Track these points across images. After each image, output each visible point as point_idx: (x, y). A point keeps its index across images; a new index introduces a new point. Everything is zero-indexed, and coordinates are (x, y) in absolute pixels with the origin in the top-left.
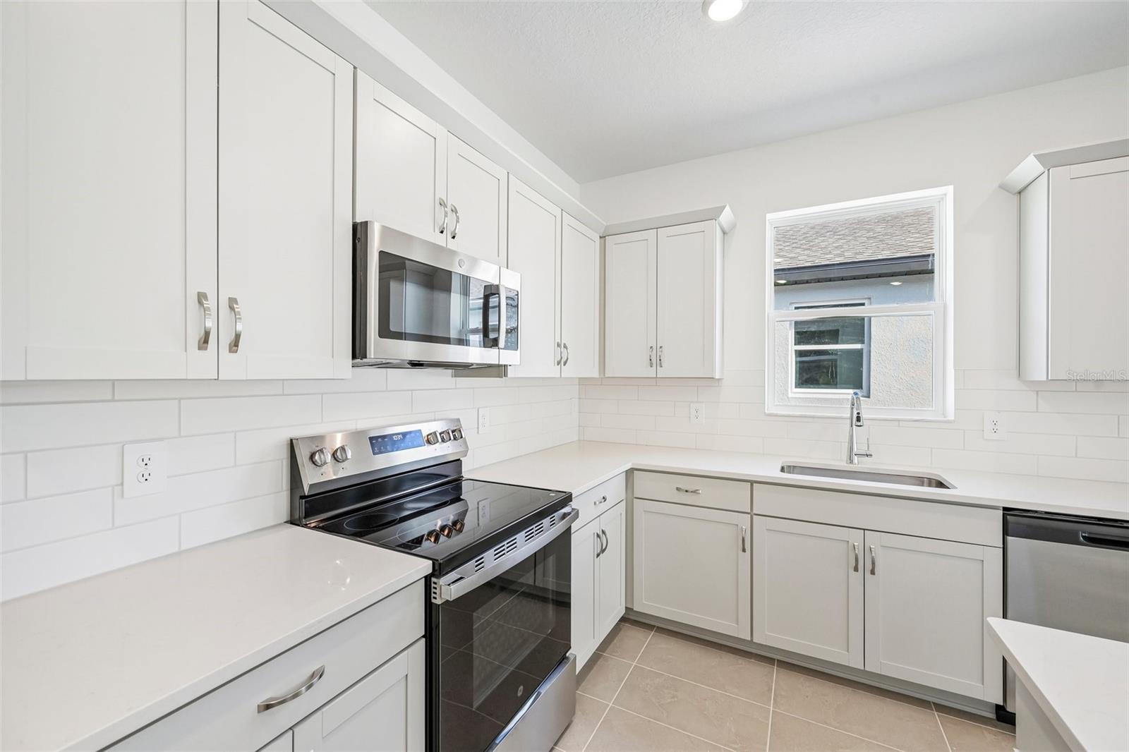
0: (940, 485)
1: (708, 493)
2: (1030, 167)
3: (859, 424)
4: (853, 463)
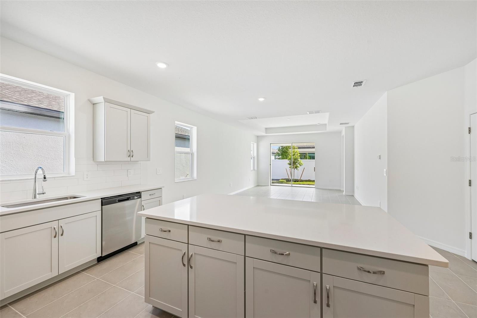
0: (75, 198)
2: (100, 99)
3: (45, 180)
4: (35, 198)
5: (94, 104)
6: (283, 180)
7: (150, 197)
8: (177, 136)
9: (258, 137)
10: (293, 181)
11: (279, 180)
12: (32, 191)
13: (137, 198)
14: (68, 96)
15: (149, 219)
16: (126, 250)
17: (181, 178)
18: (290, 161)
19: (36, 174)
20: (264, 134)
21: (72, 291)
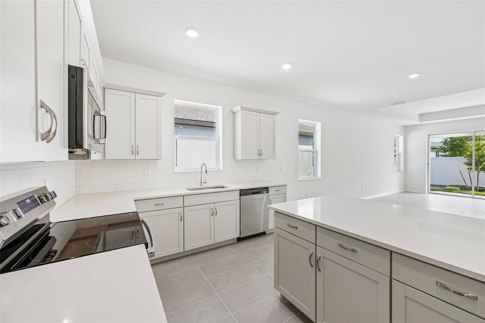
0: (223, 187)
1: (168, 203)
2: (238, 108)
3: (206, 173)
4: (201, 185)
5: (234, 113)
6: (453, 188)
7: (276, 193)
8: (300, 134)
9: (405, 127)
10: (476, 190)
11: (446, 186)
12: (200, 180)
13: (265, 192)
14: (218, 109)
15: (277, 212)
16: (257, 236)
17: (303, 177)
18: (469, 160)
19: (202, 169)
20: (419, 123)
21: (222, 258)
